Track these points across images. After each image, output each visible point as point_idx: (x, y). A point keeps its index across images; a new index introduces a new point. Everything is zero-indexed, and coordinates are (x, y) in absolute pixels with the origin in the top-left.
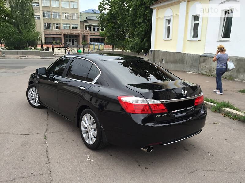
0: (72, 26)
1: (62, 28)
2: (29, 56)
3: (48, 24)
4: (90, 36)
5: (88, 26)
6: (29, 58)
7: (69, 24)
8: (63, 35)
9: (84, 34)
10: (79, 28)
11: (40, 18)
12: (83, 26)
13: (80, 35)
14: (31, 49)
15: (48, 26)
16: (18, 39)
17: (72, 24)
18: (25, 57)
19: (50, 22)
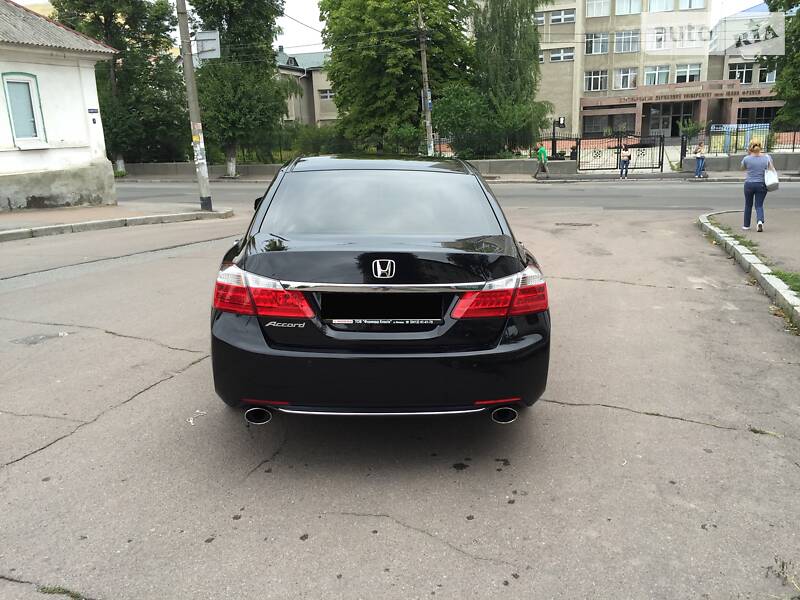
0: (677, 72)
1: (644, 82)
2: (505, 178)
3: (596, 73)
4: (741, 100)
5: (741, 66)
6: (504, 182)
7: (668, 67)
8: (640, 105)
9: (717, 95)
10: (704, 77)
11: (572, 57)
12: (719, 66)
13: (704, 100)
14: (519, 154)
15: (596, 80)
16: (483, 128)
17: (678, 66)
18: (494, 178)
19: (603, 68)
